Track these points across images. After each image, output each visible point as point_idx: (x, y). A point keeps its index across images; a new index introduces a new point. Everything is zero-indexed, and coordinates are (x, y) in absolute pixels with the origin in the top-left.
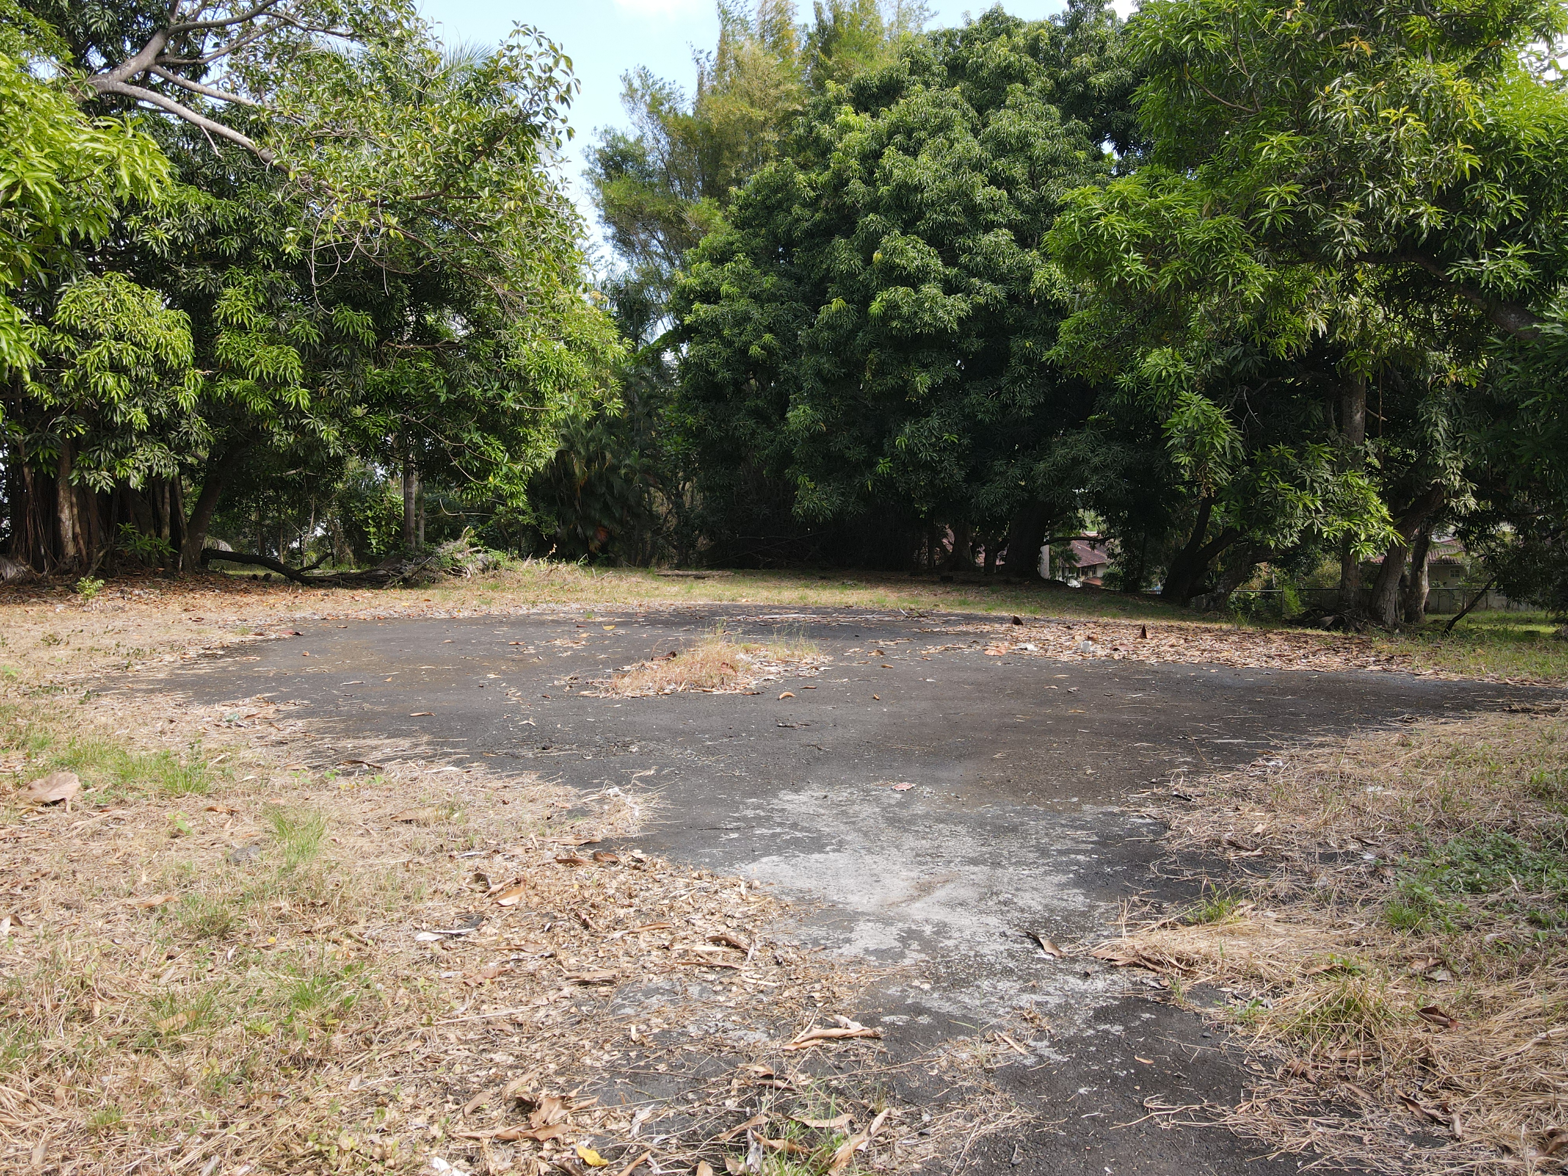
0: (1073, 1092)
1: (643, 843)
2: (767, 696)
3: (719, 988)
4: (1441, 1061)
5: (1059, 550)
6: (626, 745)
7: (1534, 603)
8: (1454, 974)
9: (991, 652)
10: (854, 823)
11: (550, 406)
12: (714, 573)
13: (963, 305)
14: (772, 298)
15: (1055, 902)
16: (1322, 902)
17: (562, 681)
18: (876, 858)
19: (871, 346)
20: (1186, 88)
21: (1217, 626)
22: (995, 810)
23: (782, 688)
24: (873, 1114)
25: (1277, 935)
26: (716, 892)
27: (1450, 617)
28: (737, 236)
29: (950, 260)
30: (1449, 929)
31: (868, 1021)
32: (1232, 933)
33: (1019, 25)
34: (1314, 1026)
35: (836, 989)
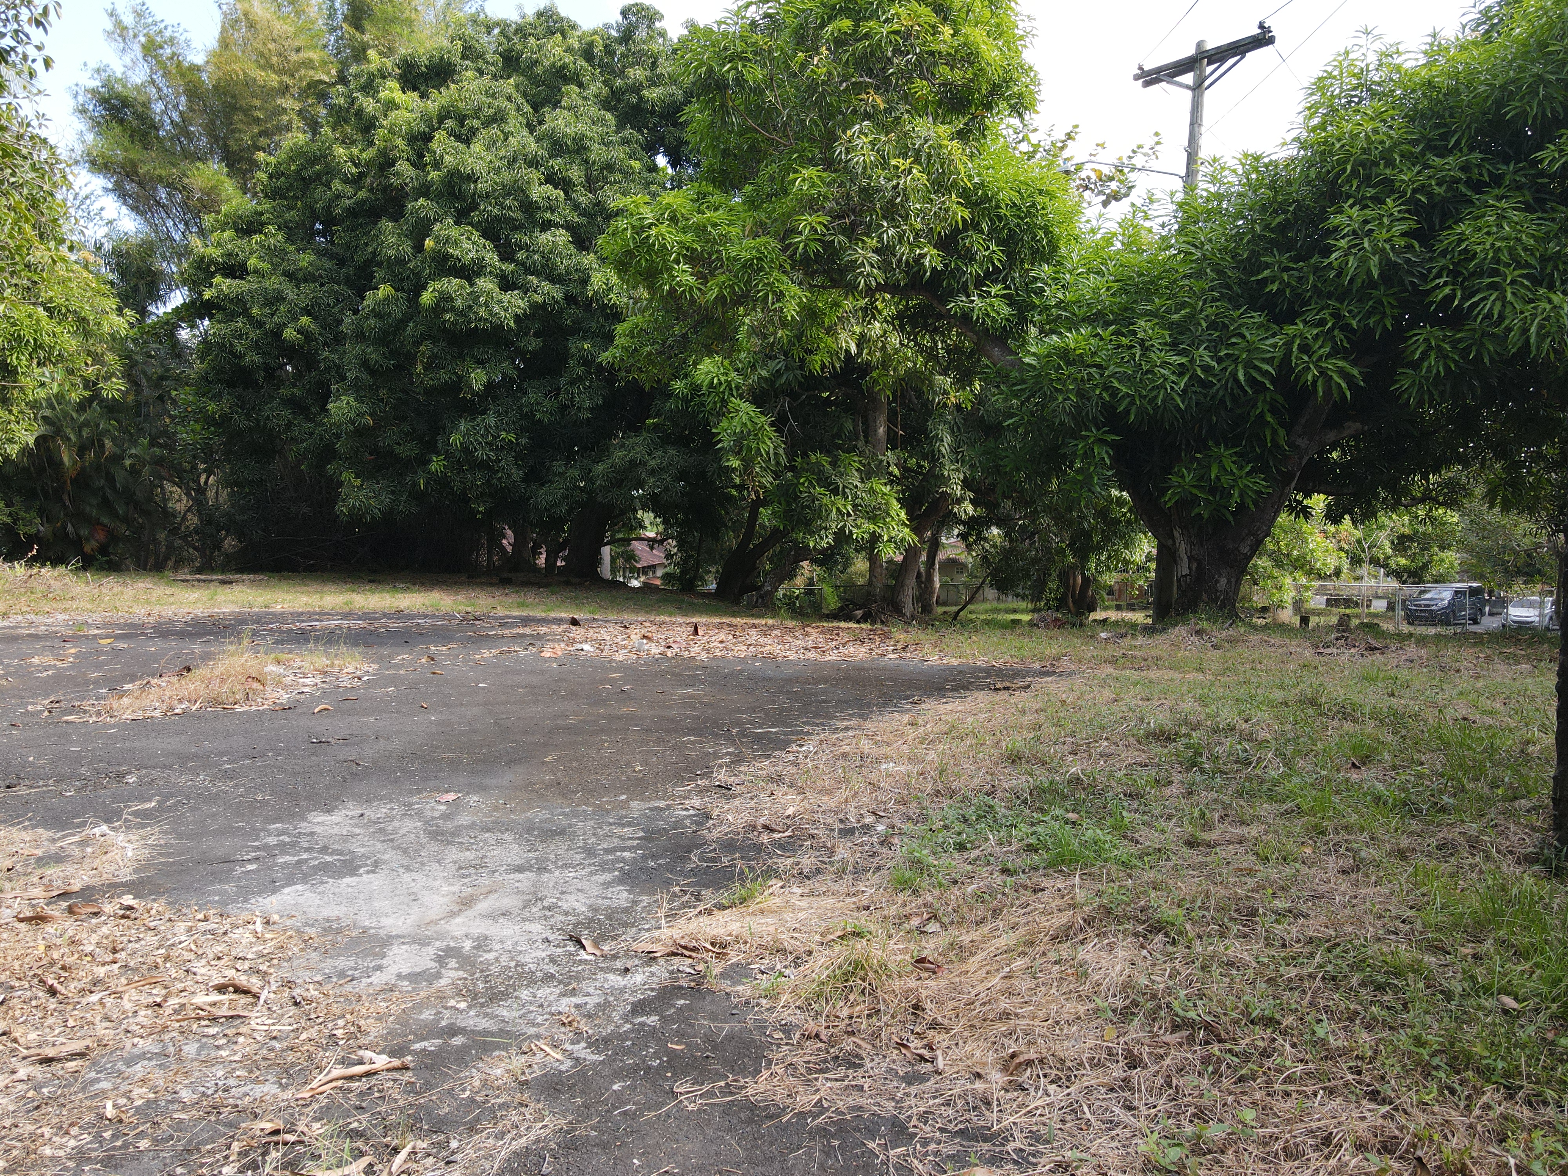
0: (607, 1090)
1: (136, 888)
2: (300, 711)
3: (223, 1041)
4: (928, 1005)
5: (620, 550)
6: (120, 776)
7: (1017, 595)
8: (944, 926)
9: (547, 654)
10: (392, 840)
11: (24, 381)
12: (245, 577)
13: (520, 303)
14: (310, 278)
15: (600, 901)
16: (841, 873)
17: (40, 705)
18: (414, 875)
19: (423, 338)
20: (728, 113)
21: (763, 622)
22: (544, 814)
23: (318, 702)
24: (396, 1151)
25: (801, 909)
26: (225, 933)
27: (955, 609)
28: (267, 206)
29: (507, 255)
30: (940, 885)
31: (393, 1053)
32: (762, 912)
33: (573, 27)
34: (827, 989)
35: (362, 1022)
